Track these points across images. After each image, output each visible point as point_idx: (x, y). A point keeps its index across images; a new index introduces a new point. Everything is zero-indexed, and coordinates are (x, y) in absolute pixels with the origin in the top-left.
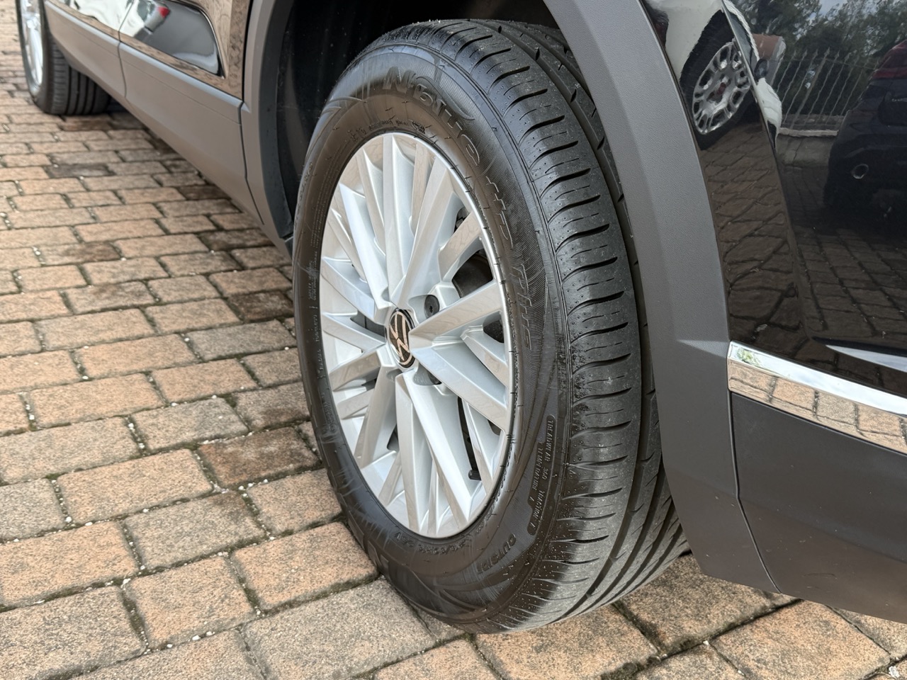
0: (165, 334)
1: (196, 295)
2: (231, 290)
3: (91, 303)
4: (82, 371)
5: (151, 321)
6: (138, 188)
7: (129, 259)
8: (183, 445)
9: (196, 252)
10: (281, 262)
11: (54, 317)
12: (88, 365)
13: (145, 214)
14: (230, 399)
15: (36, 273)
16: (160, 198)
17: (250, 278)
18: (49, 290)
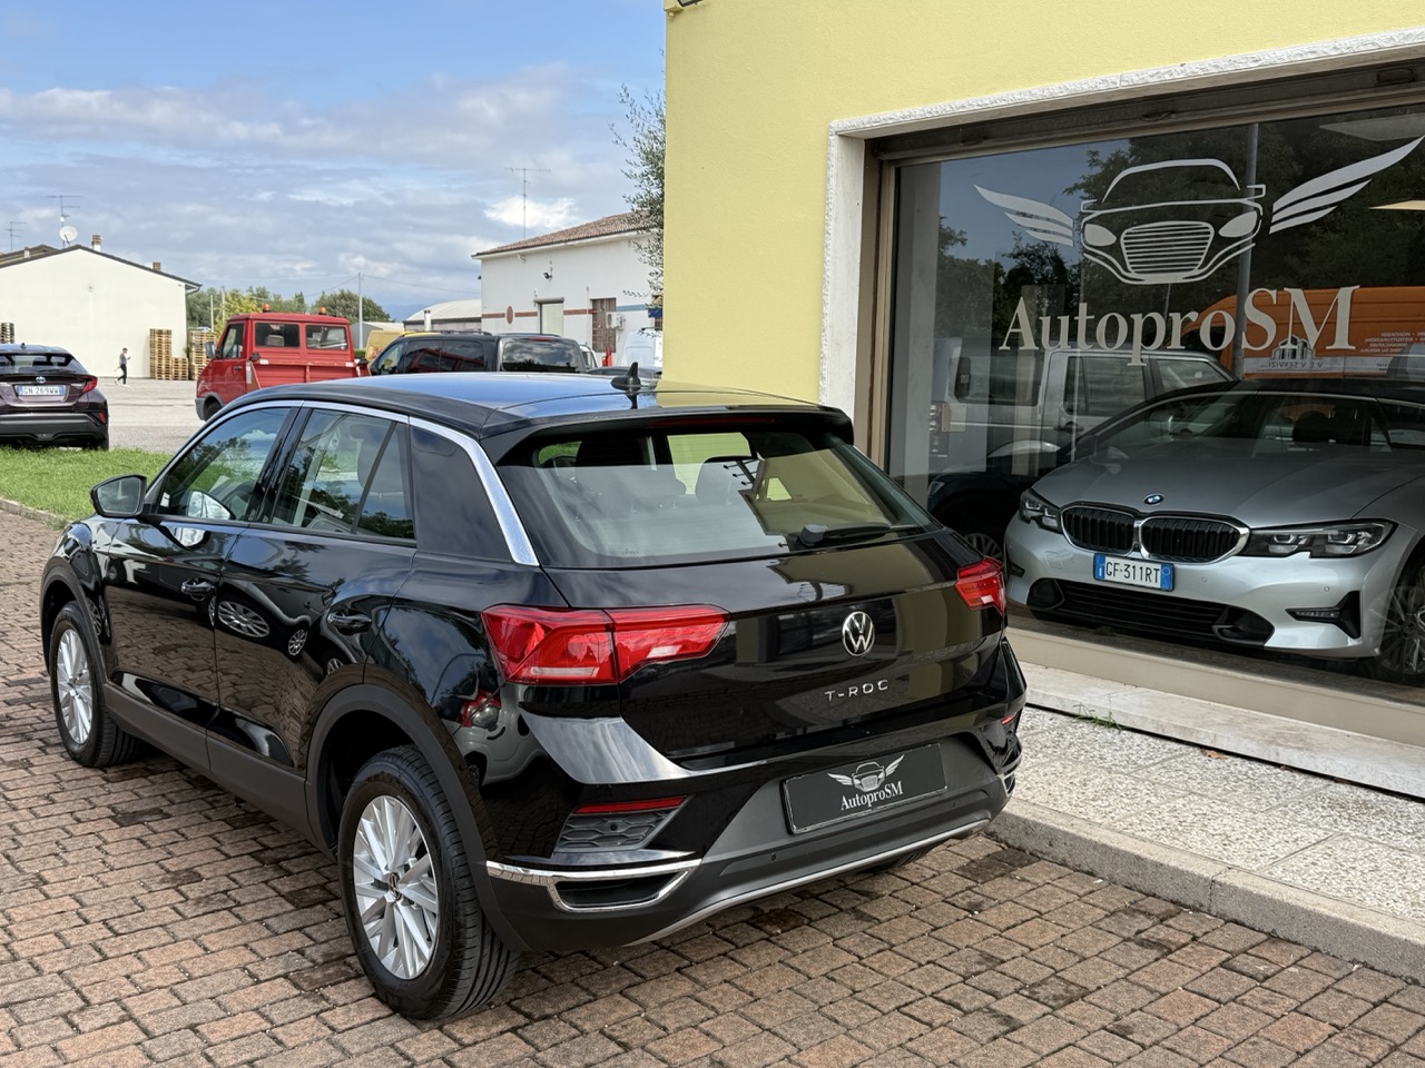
0: (249, 923)
1: (263, 897)
2: (286, 890)
3: (195, 910)
4: (206, 949)
5: (238, 916)
6: (194, 825)
7: (208, 879)
8: (279, 976)
9: (254, 868)
10: (317, 866)
11: (174, 922)
12: (208, 945)
13: (206, 845)
14: (301, 952)
15: (149, 897)
16: (214, 831)
17: (297, 880)
18: (161, 907)
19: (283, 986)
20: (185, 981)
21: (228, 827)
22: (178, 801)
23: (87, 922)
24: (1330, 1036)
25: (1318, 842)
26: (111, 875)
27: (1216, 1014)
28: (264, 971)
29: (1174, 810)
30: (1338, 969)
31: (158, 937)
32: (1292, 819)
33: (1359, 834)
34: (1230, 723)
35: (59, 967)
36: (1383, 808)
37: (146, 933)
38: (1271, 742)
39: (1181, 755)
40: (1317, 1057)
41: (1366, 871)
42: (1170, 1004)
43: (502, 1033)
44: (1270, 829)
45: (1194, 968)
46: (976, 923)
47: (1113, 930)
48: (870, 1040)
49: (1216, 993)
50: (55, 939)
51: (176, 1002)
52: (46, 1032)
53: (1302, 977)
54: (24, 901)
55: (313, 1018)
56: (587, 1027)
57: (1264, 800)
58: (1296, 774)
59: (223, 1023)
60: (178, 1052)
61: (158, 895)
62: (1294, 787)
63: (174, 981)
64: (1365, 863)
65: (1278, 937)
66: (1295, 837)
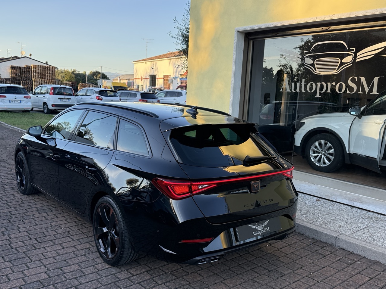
19: (84, 258)
20: (58, 256)
21: (69, 215)
22: (55, 207)
23: (31, 239)
24: (369, 281)
25: (365, 228)
26: (37, 226)
27: (338, 274)
28: (79, 253)
29: (325, 218)
30: (371, 262)
31: (50, 244)
32: (358, 221)
33: (376, 226)
34: (341, 195)
35: (24, 251)
36: (382, 219)
37: (47, 242)
38: (351, 200)
39: (327, 203)
40: (366, 286)
41: (378, 236)
42: (325, 270)
43: (144, 272)
44: (352, 224)
45: (331, 261)
46: (272, 247)
47: (309, 250)
48: (244, 278)
49: (338, 268)
50: (22, 243)
51: (55, 261)
52: (21, 268)
53: (361, 264)
54: (14, 233)
55: (93, 267)
56: (167, 271)
57: (350, 216)
58: (358, 209)
59: (68, 267)
60: (57, 275)
61: (50, 232)
62: (358, 213)
63: (55, 255)
64: (378, 234)
65: (354, 253)
66: (358, 226)
